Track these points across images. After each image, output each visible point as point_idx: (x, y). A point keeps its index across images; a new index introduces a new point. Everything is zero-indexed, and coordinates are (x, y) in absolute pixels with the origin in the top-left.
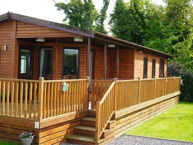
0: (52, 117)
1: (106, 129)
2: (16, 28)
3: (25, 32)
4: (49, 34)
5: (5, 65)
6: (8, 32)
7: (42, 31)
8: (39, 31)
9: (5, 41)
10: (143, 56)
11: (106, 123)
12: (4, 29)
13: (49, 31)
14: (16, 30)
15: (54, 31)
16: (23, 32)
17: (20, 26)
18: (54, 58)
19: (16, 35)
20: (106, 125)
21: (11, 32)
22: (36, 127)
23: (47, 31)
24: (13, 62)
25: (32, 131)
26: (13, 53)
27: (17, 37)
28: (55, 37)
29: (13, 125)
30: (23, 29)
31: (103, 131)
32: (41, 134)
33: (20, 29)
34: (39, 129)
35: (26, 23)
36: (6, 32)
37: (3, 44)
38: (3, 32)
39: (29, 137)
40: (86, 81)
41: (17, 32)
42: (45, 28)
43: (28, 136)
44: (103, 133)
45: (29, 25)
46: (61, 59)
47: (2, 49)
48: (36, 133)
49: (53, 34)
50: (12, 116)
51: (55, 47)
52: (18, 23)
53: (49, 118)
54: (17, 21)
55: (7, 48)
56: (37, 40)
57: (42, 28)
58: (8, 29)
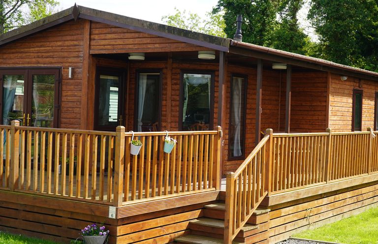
0: (143, 200)
1: (247, 224)
2: (90, 35)
3: (106, 42)
4: (149, 46)
5: (70, 105)
6: (76, 43)
7: (137, 41)
8: (131, 41)
9: (70, 60)
10: (350, 86)
11: (247, 214)
12: (68, 38)
13: (148, 41)
14: (90, 39)
15: (158, 40)
16: (103, 42)
17: (97, 31)
18: (164, 92)
19: (90, 48)
20: (247, 218)
21: (81, 43)
22: (110, 217)
23: (145, 41)
24: (84, 99)
25: (105, 224)
26: (85, 82)
27: (92, 52)
28: (160, 51)
29: (72, 213)
30: (103, 36)
31: (241, 227)
32: (120, 230)
33: (96, 37)
34: (117, 220)
35: (107, 26)
36: (72, 43)
37: (67, 65)
38: (67, 43)
39: (97, 234)
40: (215, 135)
41: (93, 43)
42: (141, 35)
43: (96, 232)
44: (241, 232)
45: (113, 30)
46: (178, 92)
47: (64, 75)
48: (111, 226)
49: (157, 45)
50: (72, 196)
51: (165, 71)
52: (93, 25)
53: (136, 201)
54: (91, 22)
55: (73, 72)
56: (131, 58)
57: (137, 35)
58: (75, 37)
